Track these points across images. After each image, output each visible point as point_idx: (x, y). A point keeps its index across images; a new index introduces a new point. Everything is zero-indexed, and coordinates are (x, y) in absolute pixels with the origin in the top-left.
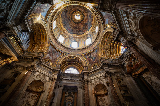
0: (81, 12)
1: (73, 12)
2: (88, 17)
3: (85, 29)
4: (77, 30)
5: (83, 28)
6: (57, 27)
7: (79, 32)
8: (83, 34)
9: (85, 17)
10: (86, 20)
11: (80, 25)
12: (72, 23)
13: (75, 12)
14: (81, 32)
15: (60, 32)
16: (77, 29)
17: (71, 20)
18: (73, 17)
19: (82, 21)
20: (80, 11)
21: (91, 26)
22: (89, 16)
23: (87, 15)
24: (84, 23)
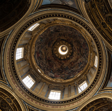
0: (72, 48)
1: (63, 40)
2: (77, 63)
3: (59, 73)
4: (47, 64)
5: (59, 70)
6: (31, 33)
7: (47, 70)
8: (53, 78)
9: (72, 58)
10: (71, 63)
11: (56, 62)
12: (50, 50)
13: (66, 41)
14: (50, 72)
15: (26, 44)
16: (49, 63)
17: (52, 45)
18: (57, 45)
19: (64, 60)
20: (72, 46)
21: (72, 76)
22: (79, 61)
23: (77, 59)
24: (65, 65)
